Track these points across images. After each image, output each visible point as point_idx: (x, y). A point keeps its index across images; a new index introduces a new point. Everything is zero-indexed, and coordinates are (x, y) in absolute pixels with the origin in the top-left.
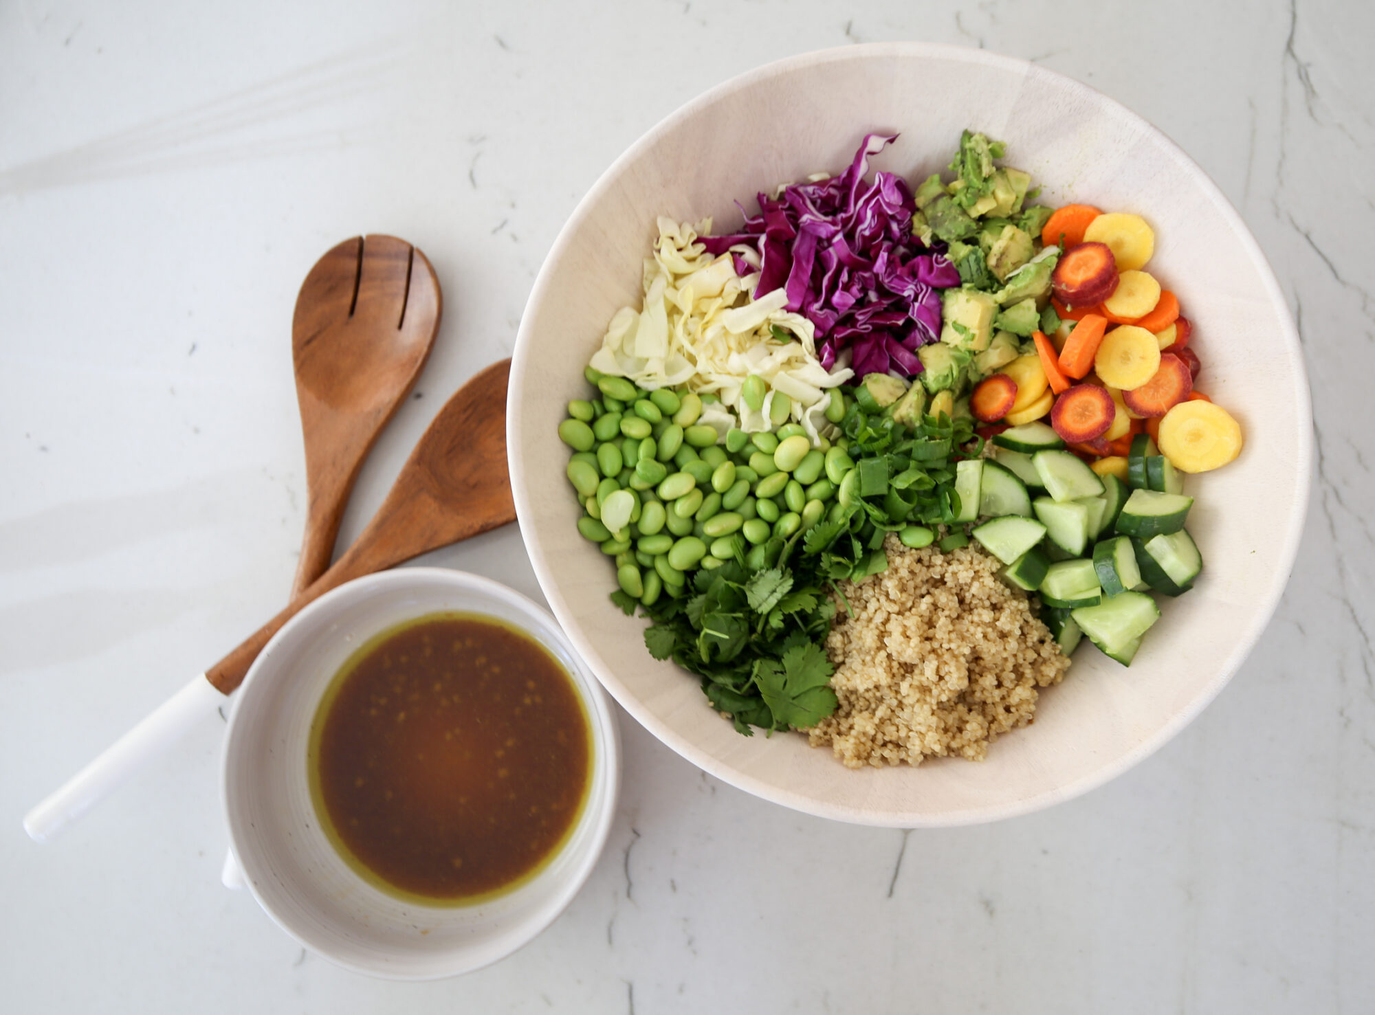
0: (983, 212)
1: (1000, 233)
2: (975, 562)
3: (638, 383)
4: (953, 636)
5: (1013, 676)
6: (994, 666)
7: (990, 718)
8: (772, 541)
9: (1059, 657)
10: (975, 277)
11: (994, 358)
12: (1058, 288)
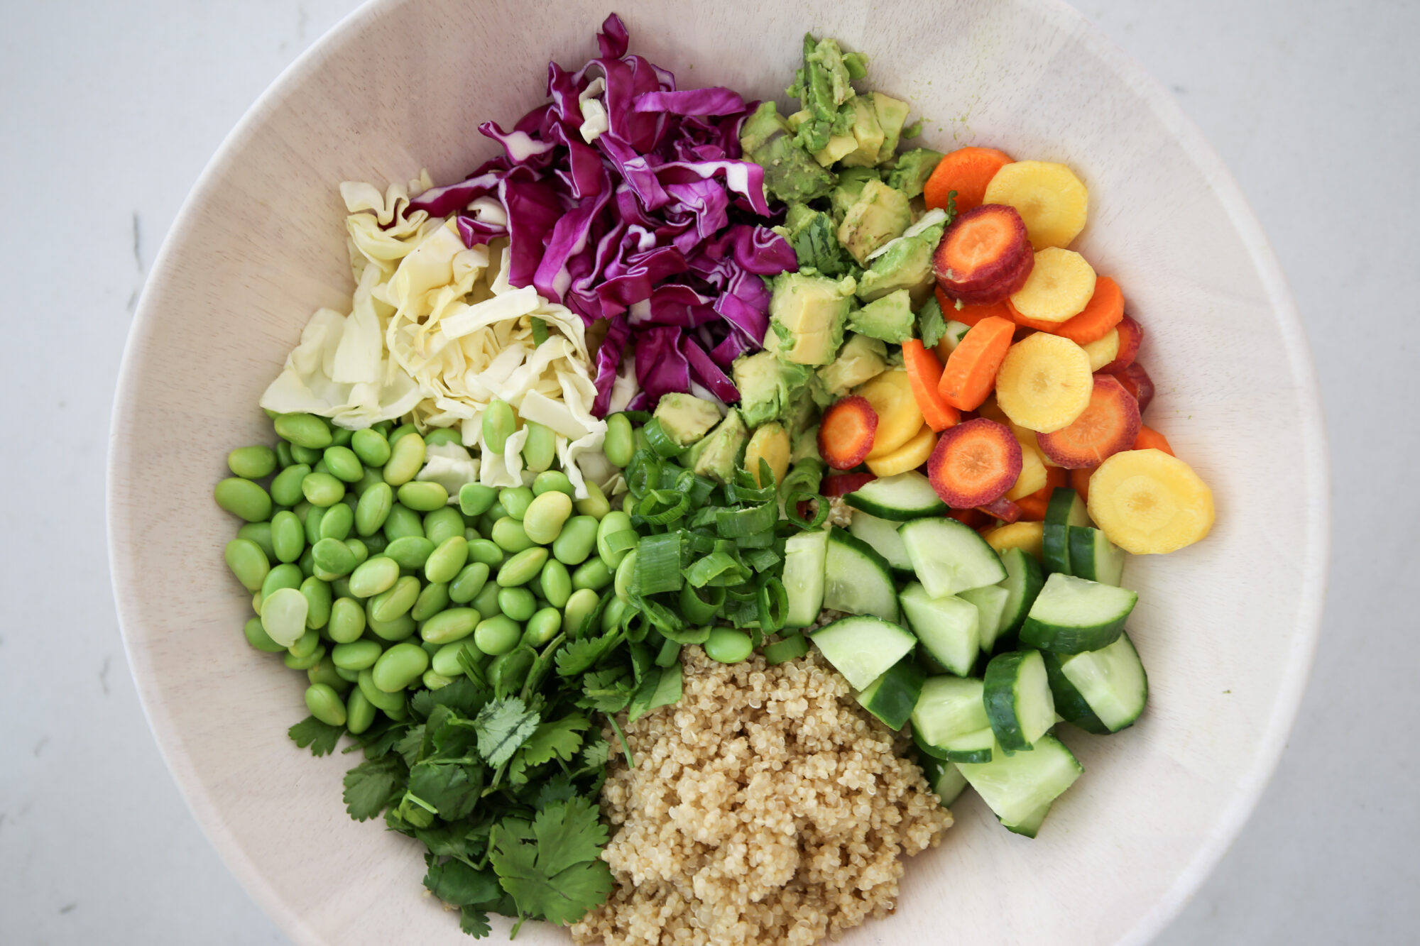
0: (839, 159)
1: (861, 190)
2: (813, 683)
3: (337, 420)
4: (771, 804)
5: (865, 849)
6: (839, 835)
7: (832, 907)
8: (518, 653)
9: (937, 815)
10: (820, 258)
11: (849, 371)
12: (941, 276)
